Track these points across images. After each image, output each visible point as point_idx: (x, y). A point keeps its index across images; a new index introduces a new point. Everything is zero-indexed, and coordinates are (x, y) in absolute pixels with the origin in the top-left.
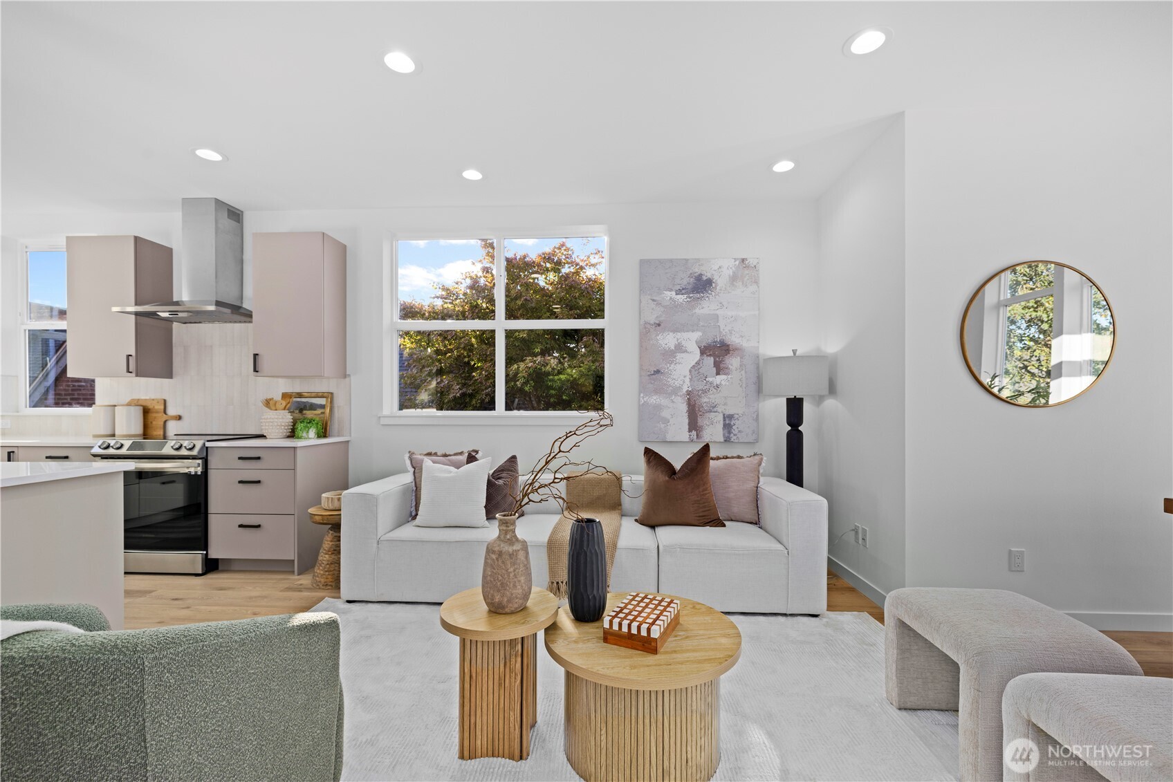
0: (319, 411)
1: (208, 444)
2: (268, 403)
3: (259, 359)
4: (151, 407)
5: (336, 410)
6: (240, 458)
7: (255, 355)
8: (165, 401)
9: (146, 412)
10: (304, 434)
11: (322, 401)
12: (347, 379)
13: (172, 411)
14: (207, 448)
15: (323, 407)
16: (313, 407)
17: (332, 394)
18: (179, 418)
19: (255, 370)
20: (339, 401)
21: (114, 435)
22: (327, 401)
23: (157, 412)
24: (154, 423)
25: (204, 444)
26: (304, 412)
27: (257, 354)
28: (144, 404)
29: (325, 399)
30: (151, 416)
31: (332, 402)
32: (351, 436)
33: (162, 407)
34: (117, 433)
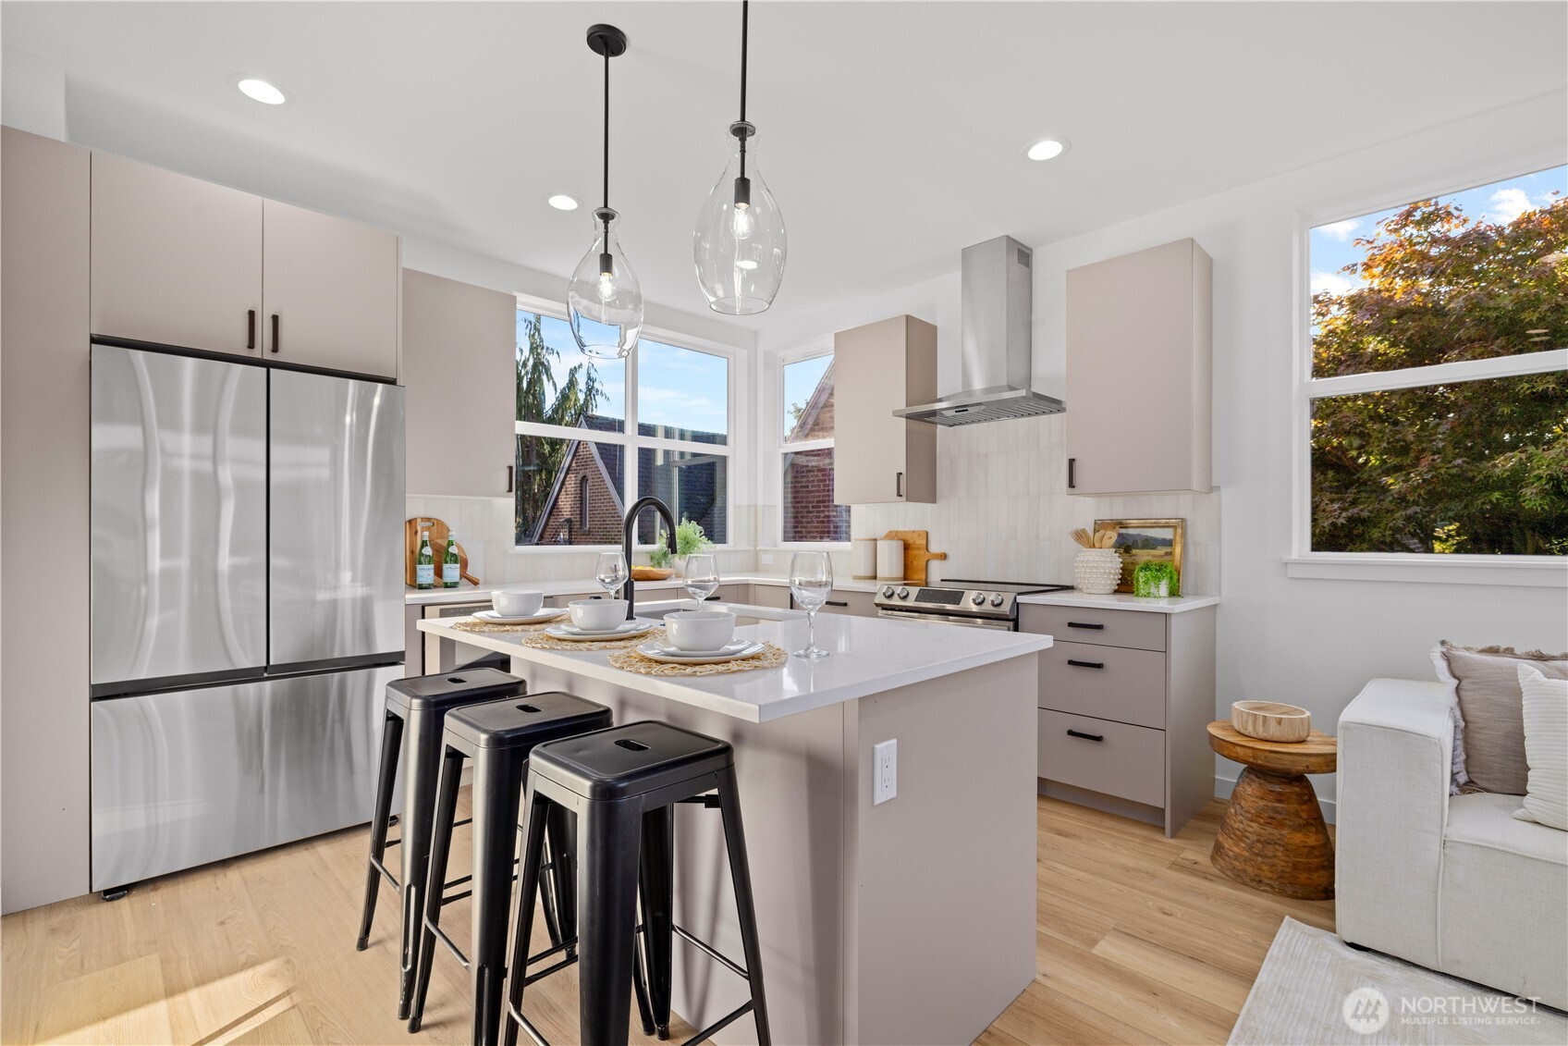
0: (1161, 551)
1: (1021, 599)
2: (1080, 536)
3: (1077, 466)
4: (911, 542)
5: (1191, 549)
6: (1071, 625)
7: (1072, 462)
8: (927, 533)
9: (907, 547)
10: (1153, 590)
11: (1166, 534)
12: (1214, 495)
13: (935, 548)
14: (1018, 604)
15: (1169, 543)
16: (1149, 543)
17: (1183, 520)
18: (944, 557)
19: (1071, 485)
20: (1198, 532)
21: (875, 577)
22: (1175, 534)
23: (919, 549)
24: (915, 563)
25: (1015, 598)
26: (1134, 551)
27: (1074, 460)
28: (904, 538)
29: (1171, 530)
30: (912, 552)
31: (1184, 535)
32: (1220, 595)
33: (925, 542)
34: (878, 575)
